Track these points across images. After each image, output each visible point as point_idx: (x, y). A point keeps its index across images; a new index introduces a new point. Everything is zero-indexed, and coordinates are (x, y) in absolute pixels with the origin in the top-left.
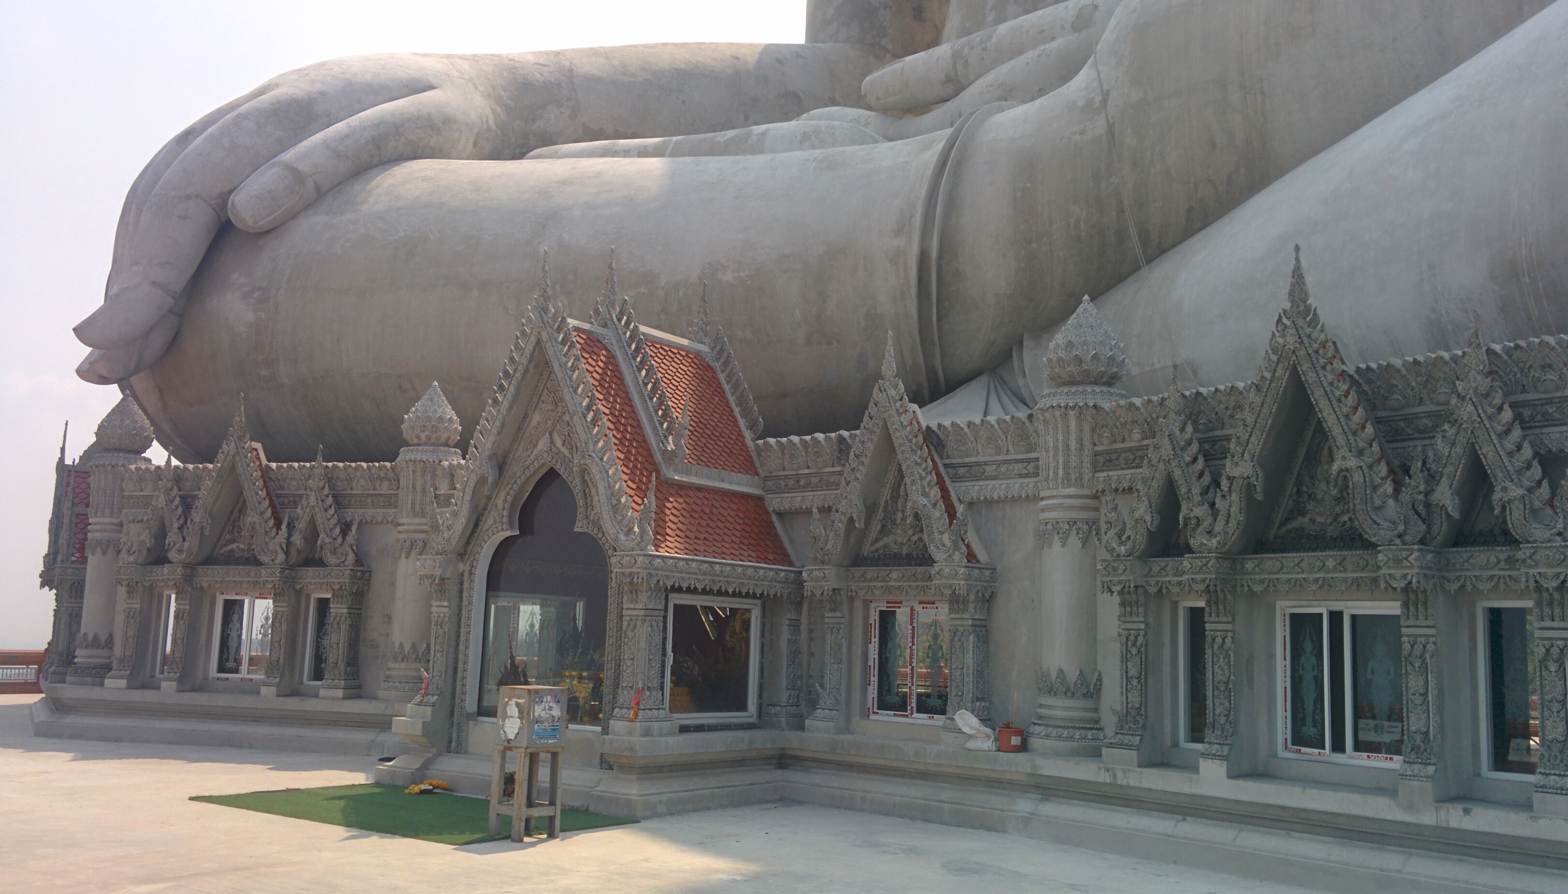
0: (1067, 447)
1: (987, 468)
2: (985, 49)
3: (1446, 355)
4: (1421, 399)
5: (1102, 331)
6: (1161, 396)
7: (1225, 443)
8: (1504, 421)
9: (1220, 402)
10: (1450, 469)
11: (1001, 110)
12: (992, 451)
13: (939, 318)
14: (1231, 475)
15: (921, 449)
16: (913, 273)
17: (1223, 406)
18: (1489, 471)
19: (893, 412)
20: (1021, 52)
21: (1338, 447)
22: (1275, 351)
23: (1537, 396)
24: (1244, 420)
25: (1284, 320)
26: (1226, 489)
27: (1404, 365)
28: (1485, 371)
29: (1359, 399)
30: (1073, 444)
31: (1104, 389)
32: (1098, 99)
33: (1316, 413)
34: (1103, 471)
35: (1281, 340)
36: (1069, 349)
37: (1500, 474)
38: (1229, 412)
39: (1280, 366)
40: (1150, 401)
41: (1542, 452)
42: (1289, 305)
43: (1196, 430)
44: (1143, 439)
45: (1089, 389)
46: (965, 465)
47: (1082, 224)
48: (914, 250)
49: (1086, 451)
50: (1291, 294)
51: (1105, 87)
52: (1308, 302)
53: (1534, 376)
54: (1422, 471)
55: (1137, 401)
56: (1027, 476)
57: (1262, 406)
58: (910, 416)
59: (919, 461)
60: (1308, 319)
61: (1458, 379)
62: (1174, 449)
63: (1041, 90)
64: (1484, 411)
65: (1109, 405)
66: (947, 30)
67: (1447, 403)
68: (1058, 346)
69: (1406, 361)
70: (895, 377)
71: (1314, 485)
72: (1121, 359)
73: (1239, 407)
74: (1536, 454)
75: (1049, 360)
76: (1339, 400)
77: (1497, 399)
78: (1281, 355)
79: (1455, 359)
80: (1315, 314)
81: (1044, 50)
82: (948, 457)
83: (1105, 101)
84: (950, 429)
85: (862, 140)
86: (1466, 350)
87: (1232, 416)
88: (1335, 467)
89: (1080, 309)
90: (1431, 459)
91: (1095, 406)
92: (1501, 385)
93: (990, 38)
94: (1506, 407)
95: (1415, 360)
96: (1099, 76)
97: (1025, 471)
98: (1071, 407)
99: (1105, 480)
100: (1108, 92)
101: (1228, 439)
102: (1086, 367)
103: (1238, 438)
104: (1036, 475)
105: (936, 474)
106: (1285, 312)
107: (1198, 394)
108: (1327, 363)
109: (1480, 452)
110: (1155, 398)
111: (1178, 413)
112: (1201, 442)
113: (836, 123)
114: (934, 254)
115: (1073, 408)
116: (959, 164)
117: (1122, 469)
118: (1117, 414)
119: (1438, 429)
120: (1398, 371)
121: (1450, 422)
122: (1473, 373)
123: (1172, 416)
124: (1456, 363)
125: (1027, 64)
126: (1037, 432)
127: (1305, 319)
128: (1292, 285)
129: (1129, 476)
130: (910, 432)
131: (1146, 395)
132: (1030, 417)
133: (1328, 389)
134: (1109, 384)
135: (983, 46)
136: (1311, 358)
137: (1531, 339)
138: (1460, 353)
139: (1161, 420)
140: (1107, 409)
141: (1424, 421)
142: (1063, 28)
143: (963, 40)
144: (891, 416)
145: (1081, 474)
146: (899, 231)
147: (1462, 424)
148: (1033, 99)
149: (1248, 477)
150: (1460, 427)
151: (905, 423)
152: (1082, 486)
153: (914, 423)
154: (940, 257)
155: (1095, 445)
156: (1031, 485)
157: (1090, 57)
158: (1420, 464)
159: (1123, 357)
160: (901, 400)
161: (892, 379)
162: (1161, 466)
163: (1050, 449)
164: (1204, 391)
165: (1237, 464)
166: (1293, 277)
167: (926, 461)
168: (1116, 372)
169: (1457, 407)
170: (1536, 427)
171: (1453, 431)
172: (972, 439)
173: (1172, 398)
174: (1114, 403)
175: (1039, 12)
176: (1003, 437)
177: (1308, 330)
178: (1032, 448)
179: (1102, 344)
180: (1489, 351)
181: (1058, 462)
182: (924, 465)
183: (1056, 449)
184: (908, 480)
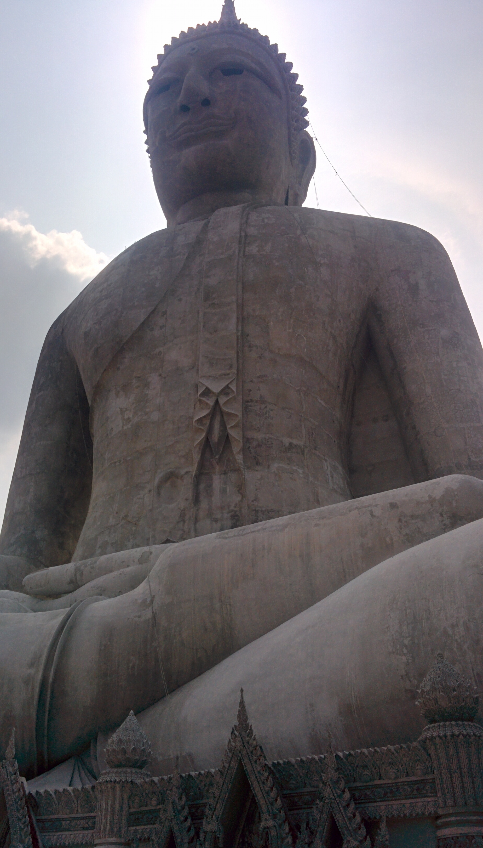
0: (113, 808)
1: (64, 823)
2: (92, 568)
3: (316, 757)
4: (305, 783)
5: (139, 734)
6: (169, 776)
7: (203, 808)
8: (346, 798)
9: (201, 781)
10: (320, 829)
11: (97, 600)
12: (68, 811)
13: (49, 720)
14: (206, 830)
15: (23, 808)
16: (37, 690)
17: (203, 784)
18: (340, 830)
19: (8, 782)
20: (111, 571)
21: (263, 812)
22: (230, 750)
23: (361, 784)
24: (214, 793)
25: (236, 732)
26: (202, 840)
27: (296, 763)
28: (335, 768)
29: (274, 783)
30: (117, 807)
31: (137, 770)
32: (149, 600)
33: (251, 791)
34: (133, 826)
35: (234, 744)
36: (119, 744)
37: (346, 832)
38: (206, 788)
39: (233, 759)
40: (163, 779)
41: (366, 818)
42: (238, 723)
43: (188, 799)
44: (158, 804)
45: (129, 770)
46: (51, 820)
47: (136, 668)
48: (39, 676)
49: (124, 812)
50: (239, 716)
51: (153, 594)
52: (247, 722)
53: (359, 772)
54: (306, 829)
55: (156, 779)
56: (87, 829)
57: (223, 785)
58: (19, 785)
59: (21, 817)
60: (247, 732)
61: (323, 772)
62: (174, 812)
63: (120, 592)
64: (336, 793)
65: (139, 781)
66: (75, 555)
67: (317, 787)
68: (113, 741)
69: (297, 760)
70: (13, 759)
71: (251, 837)
72: (149, 751)
73: (211, 785)
74: (363, 820)
75: (107, 750)
76: (263, 783)
77: (342, 786)
78: (233, 753)
79: (320, 759)
80: (251, 729)
81: (123, 571)
82: (40, 815)
83: (152, 601)
84: (43, 795)
85: (19, 610)
86: (326, 755)
87: (207, 791)
88: (262, 824)
89: (128, 719)
90: (311, 822)
91: (132, 782)
92: (343, 776)
93: (96, 562)
94: (347, 790)
95: (301, 759)
96: (150, 587)
97: (86, 825)
98: (118, 782)
99: (134, 832)
100: (154, 596)
101: (204, 805)
102: (128, 756)
103: (210, 805)
104: (93, 828)
105: (31, 827)
106: (235, 726)
107: (190, 776)
108: (257, 759)
109: (335, 818)
110: (165, 778)
111: (178, 788)
112: (190, 807)
113: (5, 599)
114: (50, 680)
115: (118, 783)
116: (71, 628)
117: (145, 825)
118: (144, 787)
119: (314, 803)
120: (293, 766)
121: (319, 799)
122: (329, 769)
123: (174, 789)
124: (321, 762)
125: (114, 577)
126: (96, 798)
127: (246, 732)
128: (239, 711)
129: (148, 830)
130: (18, 797)
131: (161, 776)
132: (93, 787)
133: (258, 775)
134: (141, 767)
135: (92, 566)
136: (249, 756)
137: (357, 750)
138: (323, 756)
139: (168, 792)
140: (139, 784)
141: (307, 797)
142: (134, 561)
143: (82, 562)
144: (7, 785)
145: (120, 828)
146: (31, 665)
147: (325, 800)
148: (116, 596)
149: (215, 832)
150: (324, 802)
151: (15, 790)
152: (120, 836)
153: (21, 790)
154: (54, 681)
155: (130, 808)
156: (90, 835)
157: (146, 577)
158: (305, 825)
159: (150, 750)
160: (15, 774)
161: (11, 760)
162: (167, 823)
163: (103, 810)
164: (193, 773)
165: (208, 823)
166: (240, 706)
167: (25, 817)
168: (145, 760)
169: (322, 789)
170: (362, 803)
171: (321, 804)
172: (57, 802)
173: (175, 778)
174: (143, 780)
175: (122, 552)
176: (75, 801)
177: (247, 739)
178: (92, 809)
179: (138, 741)
180: (337, 756)
181: (107, 820)
182: (23, 820)
183: (106, 809)
184: (12, 831)
